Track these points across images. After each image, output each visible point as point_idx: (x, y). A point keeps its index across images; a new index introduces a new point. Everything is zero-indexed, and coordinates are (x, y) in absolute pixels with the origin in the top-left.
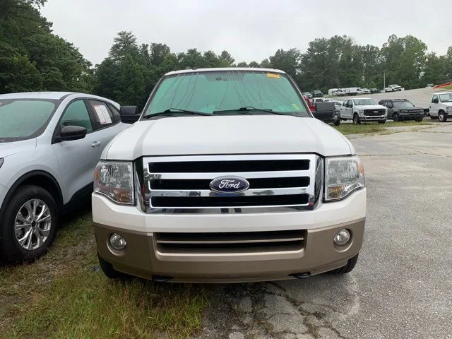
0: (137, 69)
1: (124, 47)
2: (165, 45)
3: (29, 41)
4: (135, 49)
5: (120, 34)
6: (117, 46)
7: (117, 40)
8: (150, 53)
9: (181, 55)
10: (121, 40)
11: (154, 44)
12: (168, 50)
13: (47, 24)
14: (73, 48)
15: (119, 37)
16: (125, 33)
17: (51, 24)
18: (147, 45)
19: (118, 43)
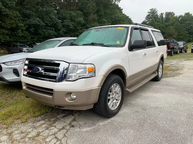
0: (156, 25)
1: (152, 15)
2: (172, 12)
3: (112, 17)
4: (157, 15)
5: (150, 10)
6: (149, 15)
7: (149, 12)
8: (164, 16)
9: (180, 16)
10: (150, 12)
11: (166, 12)
12: (174, 14)
13: (121, 9)
14: (129, 18)
15: (150, 11)
16: (153, 9)
17: (122, 9)
18: (163, 13)
19: (149, 14)
